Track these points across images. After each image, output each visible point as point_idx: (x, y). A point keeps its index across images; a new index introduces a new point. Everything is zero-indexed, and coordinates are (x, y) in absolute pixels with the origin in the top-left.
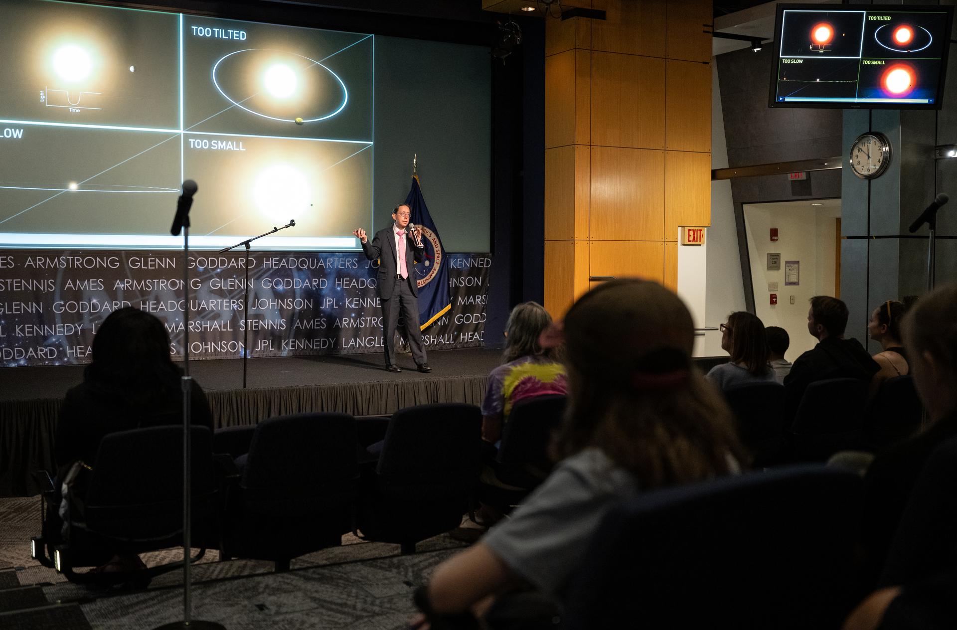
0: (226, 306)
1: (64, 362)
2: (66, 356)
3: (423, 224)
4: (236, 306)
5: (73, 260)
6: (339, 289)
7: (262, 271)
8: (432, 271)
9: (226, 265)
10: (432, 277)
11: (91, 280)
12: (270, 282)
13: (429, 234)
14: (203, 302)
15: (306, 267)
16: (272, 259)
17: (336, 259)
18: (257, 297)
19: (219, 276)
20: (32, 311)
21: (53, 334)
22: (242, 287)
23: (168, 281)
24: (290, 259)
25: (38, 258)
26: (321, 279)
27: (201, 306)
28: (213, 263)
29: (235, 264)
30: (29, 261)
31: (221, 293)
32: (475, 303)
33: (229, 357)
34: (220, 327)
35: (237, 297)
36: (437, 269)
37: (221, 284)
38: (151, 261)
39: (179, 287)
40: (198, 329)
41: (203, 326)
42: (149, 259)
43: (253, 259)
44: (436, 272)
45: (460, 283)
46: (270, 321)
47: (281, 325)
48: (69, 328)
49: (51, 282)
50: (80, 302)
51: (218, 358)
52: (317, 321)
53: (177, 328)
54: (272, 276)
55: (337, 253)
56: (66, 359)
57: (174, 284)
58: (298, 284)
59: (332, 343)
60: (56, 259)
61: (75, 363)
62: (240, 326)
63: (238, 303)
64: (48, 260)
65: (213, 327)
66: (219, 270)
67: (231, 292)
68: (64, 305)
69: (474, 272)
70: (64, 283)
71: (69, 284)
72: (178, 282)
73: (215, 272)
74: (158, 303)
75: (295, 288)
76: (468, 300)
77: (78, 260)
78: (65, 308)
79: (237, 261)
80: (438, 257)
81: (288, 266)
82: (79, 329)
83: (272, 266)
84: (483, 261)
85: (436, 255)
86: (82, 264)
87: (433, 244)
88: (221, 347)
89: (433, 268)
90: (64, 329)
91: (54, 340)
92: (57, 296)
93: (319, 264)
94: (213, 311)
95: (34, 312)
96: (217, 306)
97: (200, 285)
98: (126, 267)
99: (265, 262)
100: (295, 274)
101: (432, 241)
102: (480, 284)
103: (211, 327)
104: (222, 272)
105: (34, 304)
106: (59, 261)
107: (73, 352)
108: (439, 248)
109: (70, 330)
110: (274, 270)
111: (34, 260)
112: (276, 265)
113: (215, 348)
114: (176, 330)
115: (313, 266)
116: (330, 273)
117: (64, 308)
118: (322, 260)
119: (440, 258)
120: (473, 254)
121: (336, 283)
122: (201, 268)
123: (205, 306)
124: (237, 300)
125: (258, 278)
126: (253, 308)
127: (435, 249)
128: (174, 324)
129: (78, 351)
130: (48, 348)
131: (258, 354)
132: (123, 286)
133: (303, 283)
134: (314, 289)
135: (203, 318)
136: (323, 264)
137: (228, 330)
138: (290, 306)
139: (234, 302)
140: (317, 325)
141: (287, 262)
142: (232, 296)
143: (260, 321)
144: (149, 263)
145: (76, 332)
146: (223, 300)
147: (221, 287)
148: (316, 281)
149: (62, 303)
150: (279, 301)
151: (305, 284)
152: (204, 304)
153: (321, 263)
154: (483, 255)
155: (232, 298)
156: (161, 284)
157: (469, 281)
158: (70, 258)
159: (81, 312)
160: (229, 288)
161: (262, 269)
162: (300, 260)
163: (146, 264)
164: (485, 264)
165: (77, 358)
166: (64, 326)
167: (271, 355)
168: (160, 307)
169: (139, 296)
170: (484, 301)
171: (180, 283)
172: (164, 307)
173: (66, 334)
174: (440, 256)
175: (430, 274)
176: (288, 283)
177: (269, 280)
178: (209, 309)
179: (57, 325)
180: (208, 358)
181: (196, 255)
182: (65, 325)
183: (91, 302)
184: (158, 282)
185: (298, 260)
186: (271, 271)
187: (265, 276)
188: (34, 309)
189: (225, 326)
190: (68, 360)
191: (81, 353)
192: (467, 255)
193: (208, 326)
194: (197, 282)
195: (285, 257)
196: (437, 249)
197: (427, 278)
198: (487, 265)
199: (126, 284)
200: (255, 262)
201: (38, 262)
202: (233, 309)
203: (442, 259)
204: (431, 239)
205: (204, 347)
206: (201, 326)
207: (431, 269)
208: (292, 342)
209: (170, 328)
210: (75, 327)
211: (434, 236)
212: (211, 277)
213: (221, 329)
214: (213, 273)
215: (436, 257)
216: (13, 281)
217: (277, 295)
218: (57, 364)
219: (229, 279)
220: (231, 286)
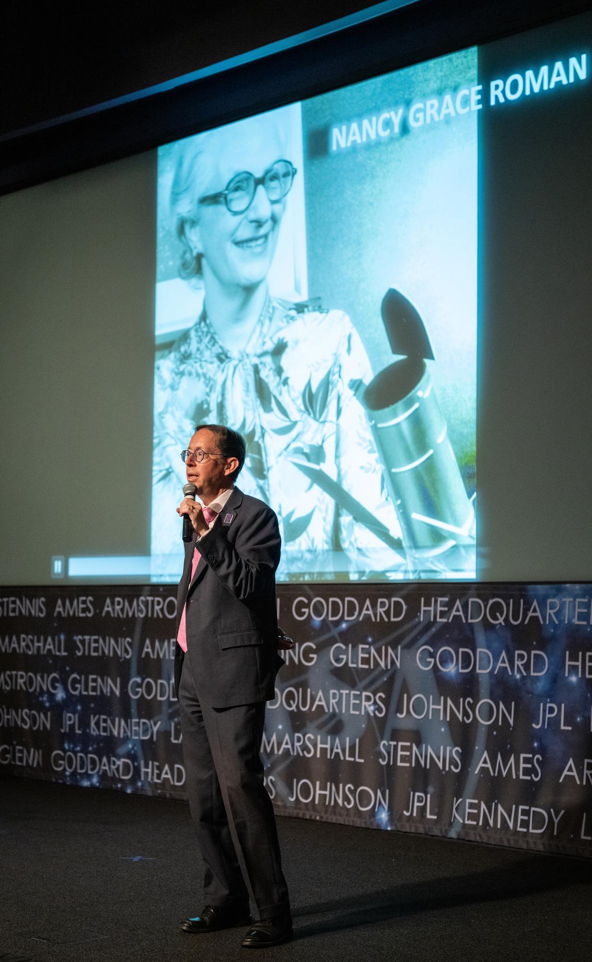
0: (354, 705)
1: (138, 789)
2: (140, 777)
4: (372, 707)
5: (152, 604)
6: (574, 679)
7: (420, 627)
9: (356, 613)
11: (170, 640)
12: (432, 655)
14: (320, 693)
15: (501, 620)
16: (436, 601)
17: (568, 600)
18: (407, 689)
19: (345, 637)
20: (106, 692)
21: (129, 735)
22: (382, 664)
24: (471, 600)
25: (116, 599)
26: (533, 652)
27: (316, 702)
28: (335, 609)
29: (371, 612)
30: (107, 605)
31: (346, 676)
33: (358, 821)
34: (345, 751)
35: (373, 687)
37: (349, 657)
40: (310, 752)
41: (319, 746)
43: (402, 602)
46: (430, 750)
47: (453, 762)
48: (145, 728)
49: (128, 643)
50: (158, 681)
51: (341, 819)
52: (525, 760)
53: (279, 744)
54: (434, 641)
55: (568, 585)
56: (139, 784)
58: (485, 662)
59: (556, 821)
60: (135, 602)
61: (150, 792)
62: (380, 755)
63: (375, 700)
64: (126, 603)
65: (335, 750)
66: (344, 625)
67: (362, 674)
68: (141, 685)
70: (141, 646)
71: (147, 647)
73: (338, 629)
75: (478, 671)
77: (158, 603)
78: (142, 691)
79: (374, 604)
81: (466, 618)
82: (156, 730)
83: (435, 616)
86: (162, 610)
88: (345, 797)
90: (139, 726)
91: (129, 745)
92: (134, 668)
93: (530, 614)
94: (334, 713)
95: (108, 694)
96: (339, 703)
97: (315, 656)
99: (422, 608)
103: (331, 751)
104: (349, 629)
105: (109, 681)
106: (138, 605)
107: (149, 772)
109: (145, 731)
110: (438, 626)
111: (113, 604)
112: (443, 614)
113: (335, 798)
114: (278, 750)
115: (516, 618)
116: (553, 638)
117: (140, 690)
118: (535, 603)
121: (568, 663)
122: (317, 620)
123: (323, 703)
124: (375, 694)
125: (410, 646)
126: (399, 715)
128: (274, 738)
129: (155, 770)
130: (123, 760)
131: (407, 824)
133: (496, 659)
134: (518, 676)
135: (319, 728)
136: (538, 614)
137: (357, 759)
138: (469, 717)
139: (368, 699)
140: (524, 772)
141: (465, 606)
142: (364, 683)
143: (413, 748)
145: (152, 736)
146: (349, 693)
147: (347, 663)
148: (521, 657)
149: (139, 680)
150: (449, 701)
151: (499, 664)
152: (320, 699)
153: (534, 611)
155: (365, 688)
158: (150, 599)
159: (158, 698)
160: (361, 665)
161: (415, 626)
162: (491, 602)
165: (153, 785)
166: (140, 722)
167: (430, 830)
173: (141, 738)
176: (466, 660)
177: (429, 651)
178: (329, 710)
179: (133, 720)
180: (324, 818)
181: (310, 593)
183: (170, 682)
185: (486, 602)
186: (434, 630)
187: (423, 640)
188: (108, 689)
189: (352, 751)
190: (143, 786)
191: (159, 776)
193: (328, 747)
194: (308, 651)
195: (459, 596)
200: (405, 607)
201: (116, 607)
202: (367, 713)
205: (319, 792)
206: (315, 746)
208: (473, 806)
209: (269, 744)
210: (152, 726)
212: (333, 641)
213: (344, 756)
216: (90, 640)
217: (443, 686)
218: (129, 792)
219: (361, 646)
220: (364, 660)
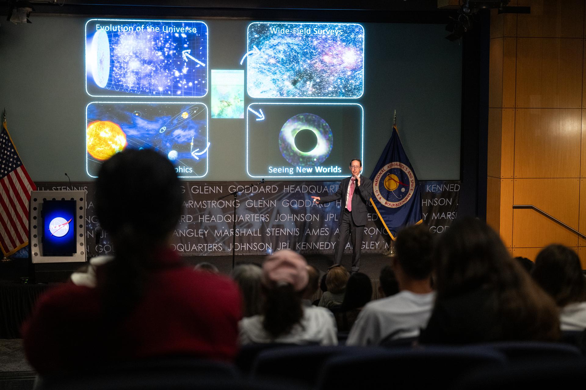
0: (256, 219)
3: (400, 161)
4: (264, 219)
6: (339, 207)
7: (283, 195)
8: (407, 195)
9: (257, 191)
10: (408, 200)
12: (288, 202)
13: (405, 168)
14: (241, 216)
15: (314, 192)
16: (290, 187)
18: (278, 213)
19: (253, 198)
22: (268, 206)
23: (217, 202)
24: (303, 186)
27: (240, 219)
28: (248, 189)
29: (263, 190)
31: (253, 210)
32: (446, 218)
33: (259, 254)
34: (253, 233)
35: (265, 213)
36: (412, 194)
37: (254, 204)
38: (206, 188)
39: (225, 206)
41: (241, 232)
42: (205, 187)
43: (276, 187)
44: (410, 196)
45: (434, 203)
46: (288, 230)
47: (296, 233)
51: (251, 254)
52: (322, 230)
53: (223, 233)
54: (290, 198)
55: (337, 182)
57: (221, 204)
58: (308, 204)
59: (333, 245)
62: (267, 233)
63: (265, 216)
65: (248, 233)
66: (252, 194)
67: (260, 209)
69: (445, 194)
72: (224, 202)
73: (250, 195)
74: (211, 216)
75: (306, 206)
76: (440, 216)
79: (265, 188)
80: (412, 185)
81: (301, 191)
83: (289, 191)
84: (454, 186)
85: (411, 184)
87: (408, 175)
88: (253, 247)
89: (409, 193)
93: (324, 190)
94: (248, 222)
96: (250, 218)
97: (239, 204)
98: (190, 192)
99: (285, 189)
100: (306, 196)
101: (407, 173)
102: (451, 204)
103: (246, 233)
104: (254, 196)
108: (413, 178)
110: (291, 194)
112: (292, 190)
113: (249, 248)
114: (223, 235)
115: (319, 191)
119: (414, 186)
120: (445, 181)
122: (240, 193)
123: (243, 219)
124: (265, 215)
125: (280, 200)
126: (275, 221)
127: (410, 179)
128: (221, 231)
132: (187, 205)
134: (320, 207)
135: (241, 227)
136: (327, 190)
137: (258, 235)
138: (302, 219)
139: (262, 216)
140: (322, 233)
141: (301, 188)
142: (261, 212)
143: (281, 230)
144: (205, 190)
146: (255, 215)
147: (253, 206)
150: (295, 215)
154: (453, 182)
155: (261, 213)
156: (212, 204)
157: (442, 202)
160: (259, 207)
162: (310, 187)
163: (203, 190)
164: (455, 189)
168: (212, 219)
169: (198, 211)
170: (453, 217)
171: (225, 203)
172: (215, 219)
174: (414, 184)
175: (406, 196)
176: (301, 203)
178: (245, 221)
180: (244, 254)
181: (237, 184)
186: (289, 195)
187: (285, 198)
189: (256, 233)
192: (440, 182)
193: (245, 232)
194: (237, 203)
195: (299, 185)
196: (412, 179)
197: (403, 200)
198: (457, 189)
199: (189, 204)
200: (277, 189)
202: (262, 221)
203: (415, 187)
204: (406, 172)
205: (241, 246)
206: (240, 233)
207: (407, 194)
208: (304, 244)
209: (218, 233)
211: (409, 170)
212: (247, 199)
213: (253, 234)
215: (411, 185)
217: (293, 211)
219: (259, 201)
220: (260, 205)
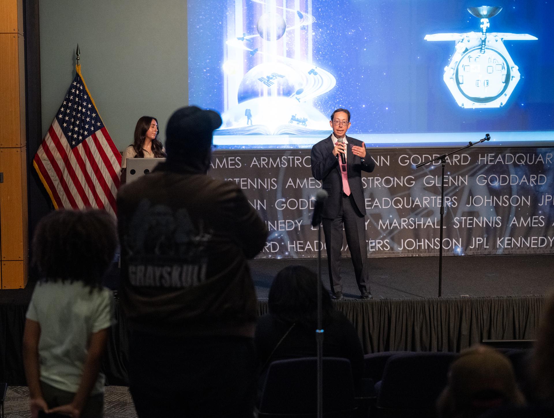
0: (439, 203)
1: (286, 256)
2: (287, 250)
4: (450, 203)
5: (293, 160)
7: (477, 168)
9: (440, 162)
11: (310, 178)
12: (485, 179)
14: (417, 199)
15: (523, 163)
16: (487, 155)
18: (471, 194)
19: (433, 172)
20: (257, 208)
21: (276, 229)
22: (456, 184)
23: (382, 179)
25: (262, 158)
26: (539, 175)
27: (415, 203)
28: (427, 160)
29: (449, 161)
30: (254, 162)
31: (434, 191)
33: (443, 254)
34: (434, 224)
35: (451, 194)
37: (435, 181)
39: (393, 185)
40: (412, 226)
41: (417, 223)
43: (468, 155)
46: (485, 219)
47: (497, 223)
48: (290, 224)
49: (274, 181)
50: (300, 200)
51: (432, 255)
52: (535, 219)
53: (391, 225)
54: (488, 172)
56: (287, 253)
57: (388, 182)
58: (515, 180)
59: (551, 241)
60: (278, 159)
61: (295, 257)
62: (454, 224)
63: (452, 200)
64: (271, 160)
65: (427, 224)
66: (432, 167)
67: (444, 189)
68: (285, 203)
70: (285, 182)
71: (290, 182)
72: (392, 179)
73: (429, 169)
74: (373, 200)
75: (511, 184)
77: (298, 159)
78: (287, 206)
79: (451, 157)
81: (504, 162)
82: (299, 225)
83: (487, 162)
86: (301, 163)
88: (435, 244)
90: (285, 224)
91: (276, 235)
92: (279, 194)
93: (538, 160)
94: (426, 208)
95: (259, 209)
96: (430, 203)
97: (414, 182)
99: (480, 159)
100: (512, 170)
103: (424, 224)
104: (436, 169)
105: (259, 202)
106: (281, 161)
107: (294, 247)
109: (290, 226)
110: (489, 166)
111: (259, 160)
112: (491, 161)
113: (428, 245)
114: (390, 227)
115: (530, 161)
116: (549, 169)
117: (285, 205)
122: (415, 165)
123: (419, 203)
124: (451, 198)
125: (473, 175)
126: (467, 205)
128: (388, 221)
129: (298, 246)
130: (271, 243)
131: (472, 252)
133: (520, 178)
134: (532, 185)
135: (417, 215)
136: (542, 160)
138: (506, 203)
139: (447, 199)
140: (535, 223)
141: (504, 158)
142: (445, 193)
143: (475, 219)
145: (296, 228)
146: (437, 198)
147: (435, 184)
148: (533, 177)
149: (284, 200)
150: (495, 198)
151: (522, 181)
152: (417, 201)
153: (540, 158)
155: (446, 195)
156: (375, 182)
158: (291, 157)
159: (300, 208)
161: (476, 166)
162: (517, 155)
165: (297, 253)
166: (285, 222)
167: (486, 252)
168: (374, 204)
171: (394, 180)
172: (378, 204)
173: (287, 230)
176: (504, 180)
177: (484, 177)
178: (422, 206)
179: (279, 221)
180: (422, 255)
181: (410, 153)
182: (287, 221)
183: (310, 200)
184: (373, 180)
185: (515, 155)
186: (487, 167)
187: (482, 171)
188: (259, 206)
189: (439, 223)
190: (289, 254)
191: (301, 248)
193: (422, 223)
194: (409, 180)
195: (501, 153)
200: (470, 158)
201: (262, 162)
202: (447, 206)
205: (418, 244)
206: (415, 223)
208: (508, 240)
209: (384, 225)
210: (296, 223)
212: (425, 174)
213: (434, 226)
214: (427, 171)
216: (240, 180)
217: (492, 192)
218: (279, 258)
